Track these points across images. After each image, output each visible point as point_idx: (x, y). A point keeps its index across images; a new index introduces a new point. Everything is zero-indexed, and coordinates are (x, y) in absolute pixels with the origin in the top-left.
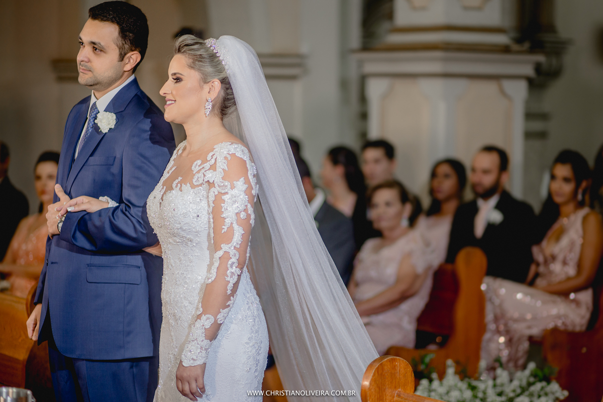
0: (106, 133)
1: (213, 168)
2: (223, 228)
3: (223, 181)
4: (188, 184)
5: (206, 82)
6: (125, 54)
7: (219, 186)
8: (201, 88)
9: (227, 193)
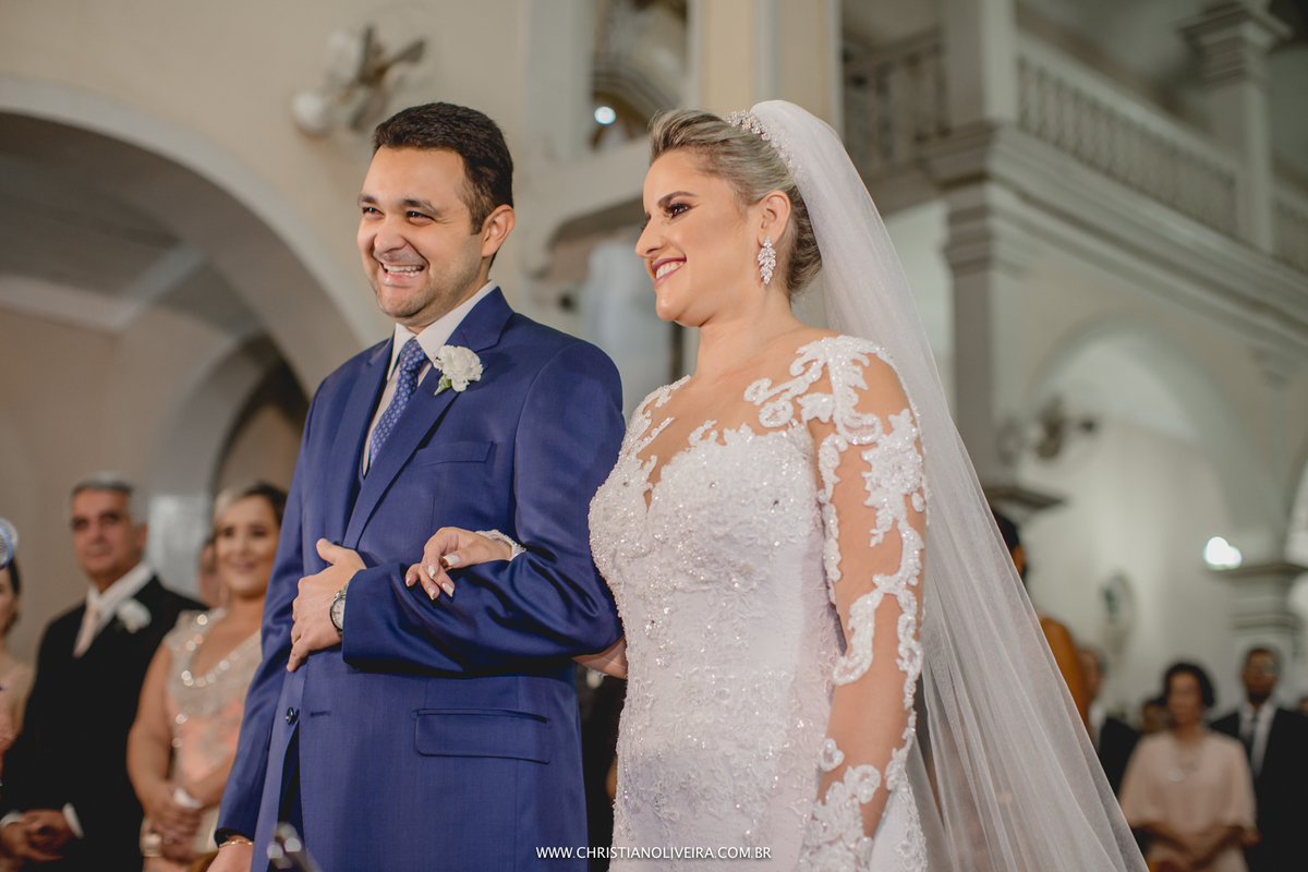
0: (460, 393)
1: (823, 384)
2: (874, 535)
3: (859, 415)
4: (744, 429)
5: (752, 202)
6: (484, 217)
7: (849, 428)
8: (743, 217)
9: (873, 444)
